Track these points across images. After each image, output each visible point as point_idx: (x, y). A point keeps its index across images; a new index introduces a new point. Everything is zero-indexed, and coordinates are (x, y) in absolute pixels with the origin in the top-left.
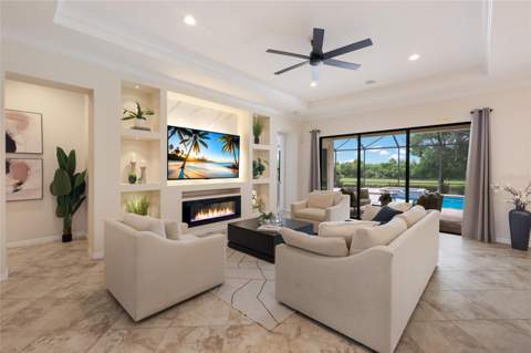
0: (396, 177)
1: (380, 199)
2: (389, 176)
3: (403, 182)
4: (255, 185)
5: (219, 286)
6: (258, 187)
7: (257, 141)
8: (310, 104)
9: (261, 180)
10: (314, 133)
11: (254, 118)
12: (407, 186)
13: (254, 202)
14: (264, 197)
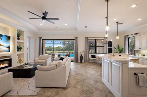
0: (60, 51)
1: (58, 56)
2: (58, 50)
3: (63, 52)
4: (17, 54)
5: (10, 91)
6: (19, 55)
7: (18, 39)
8: (39, 29)
9: (20, 52)
10: (40, 38)
11: (17, 30)
12: (64, 53)
13: (17, 60)
14: (22, 58)
